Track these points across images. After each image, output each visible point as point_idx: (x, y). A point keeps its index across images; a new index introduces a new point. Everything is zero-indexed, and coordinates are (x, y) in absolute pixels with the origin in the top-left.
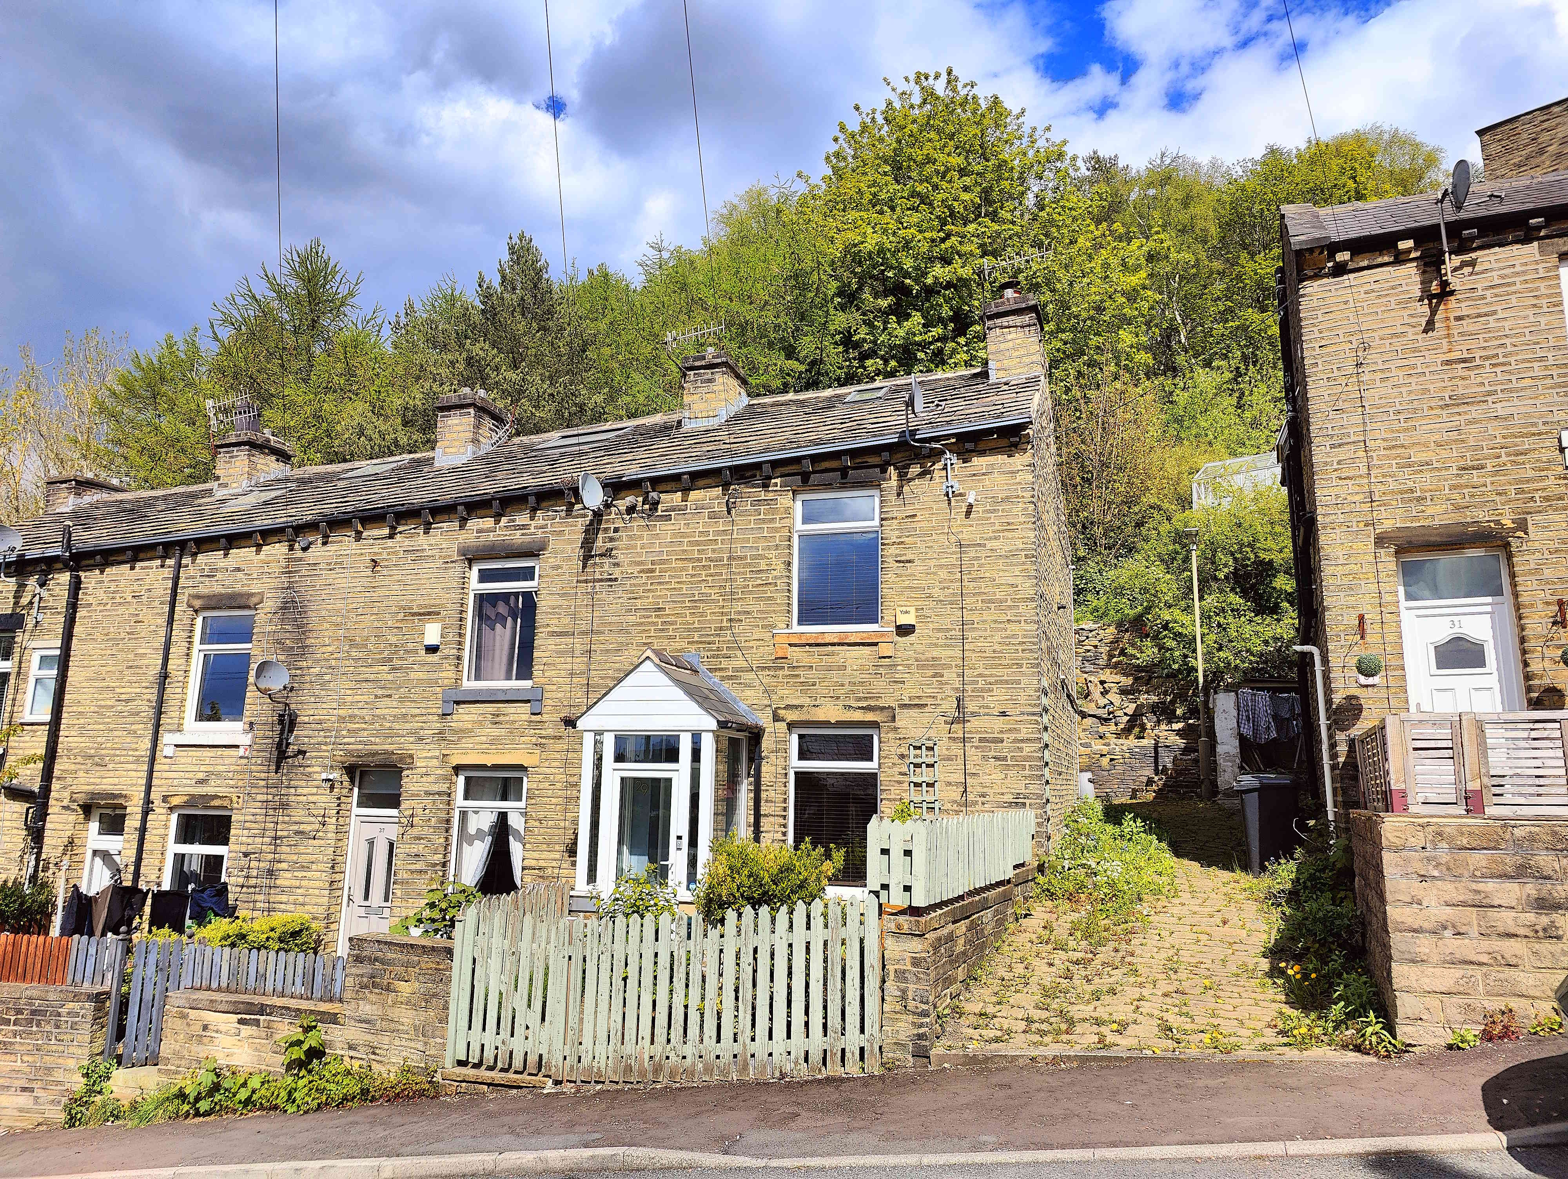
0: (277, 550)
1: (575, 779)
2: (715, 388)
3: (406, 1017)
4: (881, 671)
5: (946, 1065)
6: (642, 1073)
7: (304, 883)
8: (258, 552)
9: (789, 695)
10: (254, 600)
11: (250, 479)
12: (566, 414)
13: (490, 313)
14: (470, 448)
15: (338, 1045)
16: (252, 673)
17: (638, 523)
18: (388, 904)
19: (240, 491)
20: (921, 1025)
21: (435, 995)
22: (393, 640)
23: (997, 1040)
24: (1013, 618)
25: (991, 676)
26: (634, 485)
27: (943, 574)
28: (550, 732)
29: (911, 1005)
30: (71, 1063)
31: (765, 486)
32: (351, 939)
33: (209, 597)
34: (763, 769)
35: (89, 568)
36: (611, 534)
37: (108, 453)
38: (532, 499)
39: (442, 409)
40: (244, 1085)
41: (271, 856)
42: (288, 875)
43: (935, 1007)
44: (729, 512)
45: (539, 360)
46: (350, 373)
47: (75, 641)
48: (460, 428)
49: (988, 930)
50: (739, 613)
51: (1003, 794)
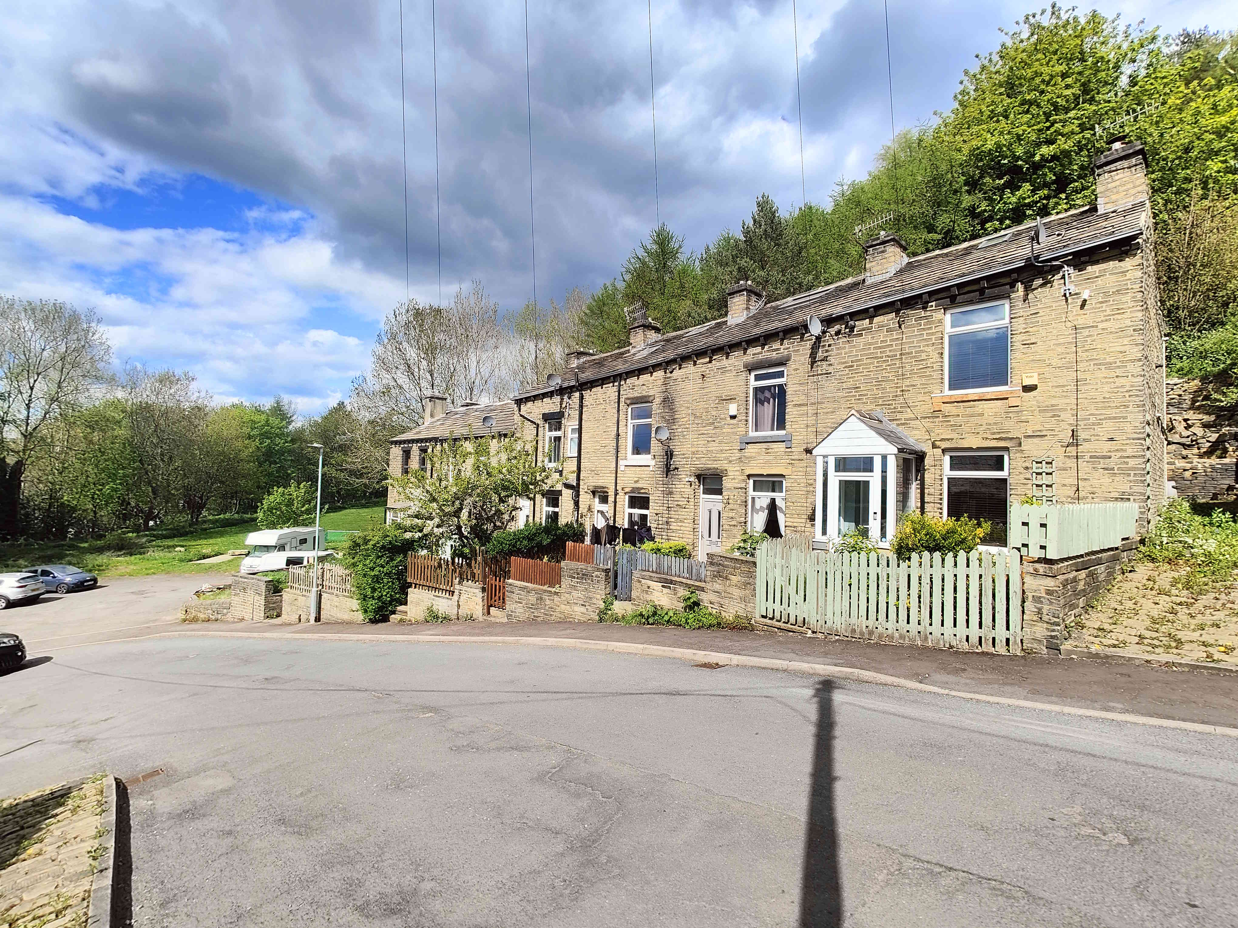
0: (659, 374)
1: (811, 481)
2: (886, 256)
3: (737, 593)
4: (1010, 415)
5: (1073, 656)
6: (862, 633)
7: (682, 528)
8: (651, 376)
9: (942, 432)
10: (651, 398)
11: (644, 343)
12: (792, 290)
13: (749, 241)
14: (745, 312)
15: (705, 601)
16: (653, 432)
17: (842, 340)
18: (720, 540)
19: (641, 349)
20: (1054, 631)
21: (748, 583)
22: (714, 413)
23: (1115, 646)
24: (1120, 375)
25: (1101, 414)
26: (840, 319)
27: (1060, 349)
28: (796, 457)
29: (1045, 618)
30: (598, 596)
31: (924, 308)
32: (707, 554)
33: (632, 398)
34: (926, 476)
35: (585, 390)
36: (827, 348)
37: (586, 341)
38: (781, 334)
39: (730, 294)
40: (667, 614)
41: (667, 516)
42: (675, 524)
43: (1064, 621)
44: (900, 327)
45: (775, 263)
46: (682, 286)
47: (583, 422)
48: (740, 303)
49: (1102, 577)
50: (908, 386)
51: (1110, 492)
